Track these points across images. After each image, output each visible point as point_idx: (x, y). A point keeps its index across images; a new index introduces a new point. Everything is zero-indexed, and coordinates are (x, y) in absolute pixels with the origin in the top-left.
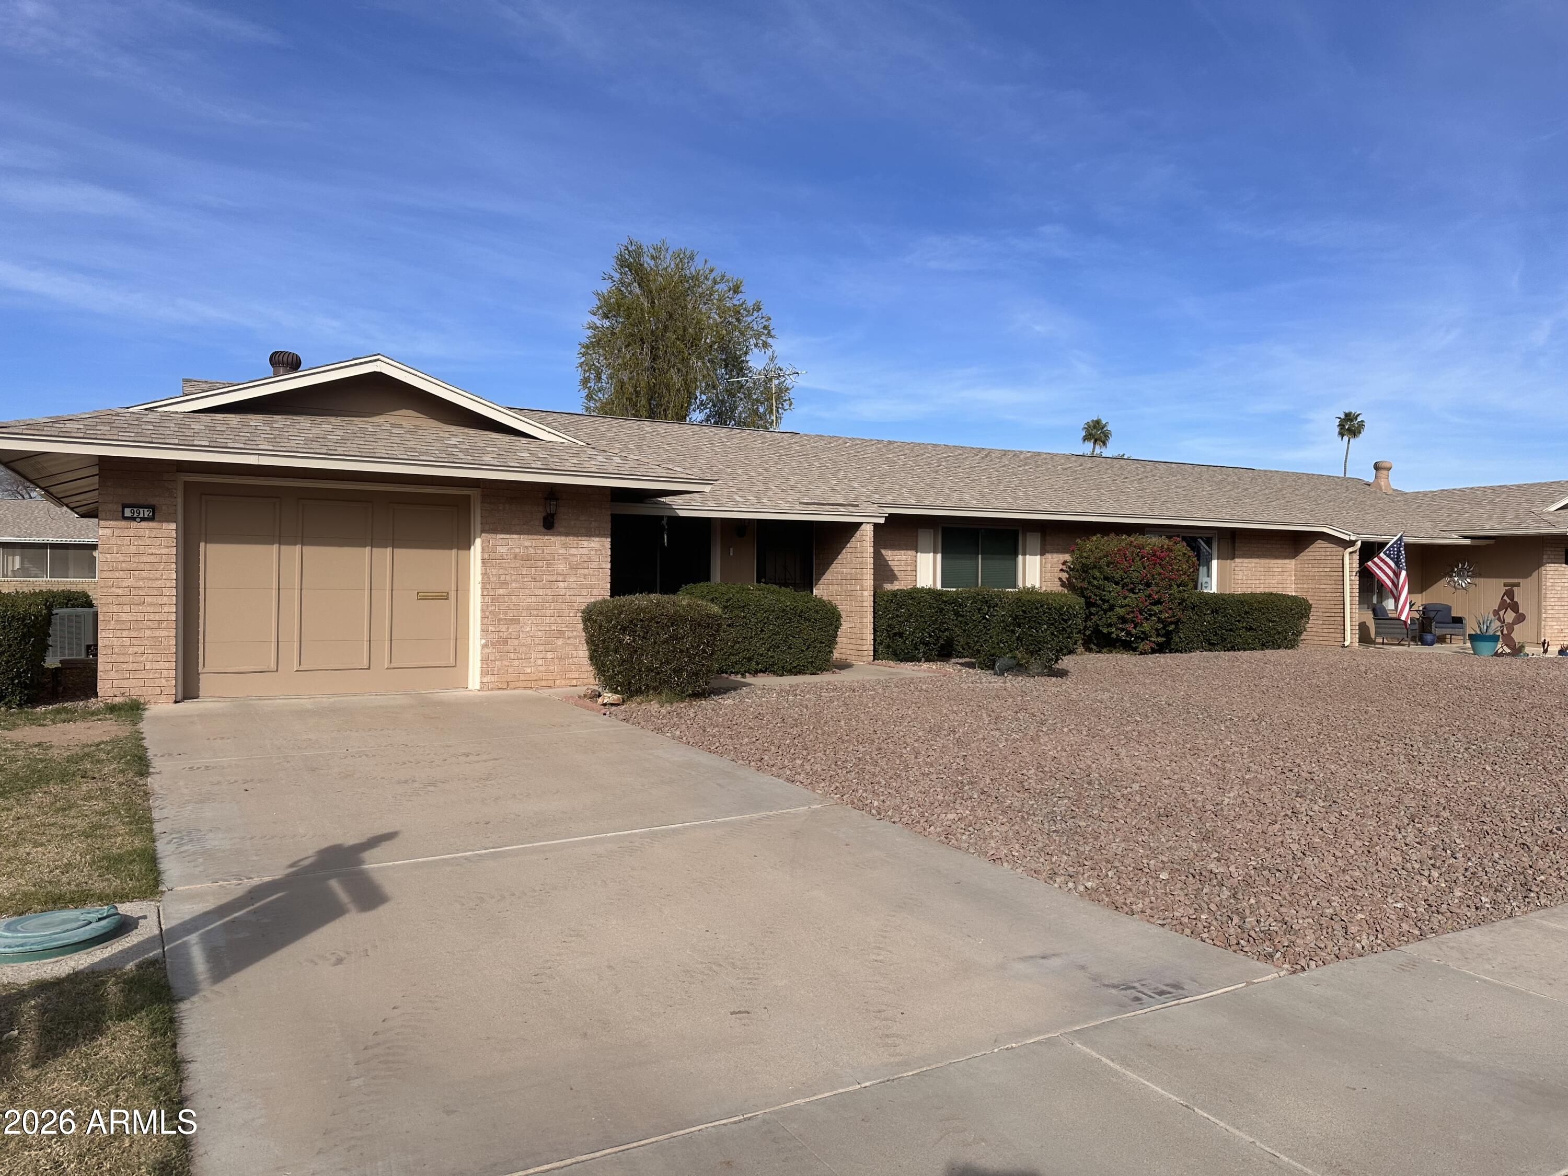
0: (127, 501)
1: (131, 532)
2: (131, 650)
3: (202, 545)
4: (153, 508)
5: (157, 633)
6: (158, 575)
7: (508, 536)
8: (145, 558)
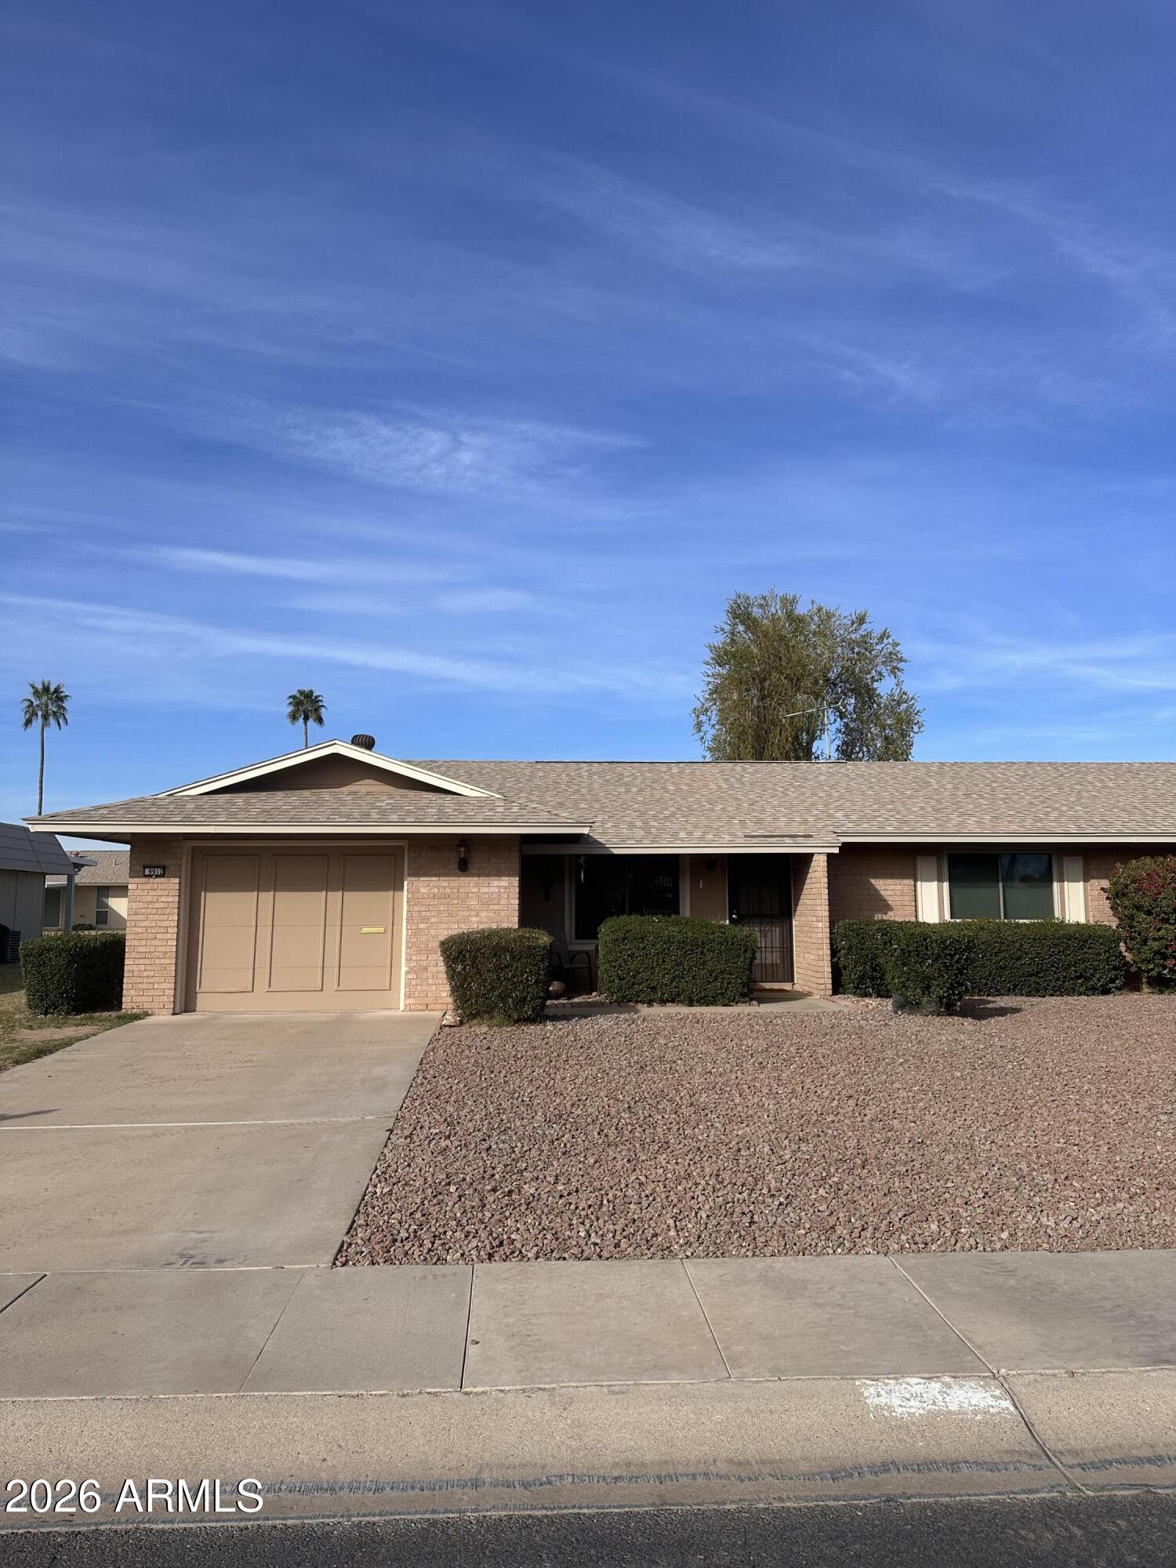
0: (148, 863)
1: (149, 886)
2: (145, 974)
3: (203, 893)
4: (164, 868)
5: (162, 961)
6: (165, 917)
7: (429, 879)
8: (158, 905)
